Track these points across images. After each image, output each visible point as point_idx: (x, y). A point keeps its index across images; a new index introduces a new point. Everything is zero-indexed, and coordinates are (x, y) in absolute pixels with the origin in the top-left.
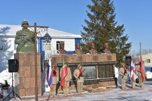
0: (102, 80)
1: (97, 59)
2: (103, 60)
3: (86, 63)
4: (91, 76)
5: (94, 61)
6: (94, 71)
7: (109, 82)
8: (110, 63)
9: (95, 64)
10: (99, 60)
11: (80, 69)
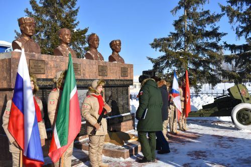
1: (106, 74)
2: (115, 74)
5: (101, 77)
8: (125, 83)
10: (108, 75)
11: (98, 95)
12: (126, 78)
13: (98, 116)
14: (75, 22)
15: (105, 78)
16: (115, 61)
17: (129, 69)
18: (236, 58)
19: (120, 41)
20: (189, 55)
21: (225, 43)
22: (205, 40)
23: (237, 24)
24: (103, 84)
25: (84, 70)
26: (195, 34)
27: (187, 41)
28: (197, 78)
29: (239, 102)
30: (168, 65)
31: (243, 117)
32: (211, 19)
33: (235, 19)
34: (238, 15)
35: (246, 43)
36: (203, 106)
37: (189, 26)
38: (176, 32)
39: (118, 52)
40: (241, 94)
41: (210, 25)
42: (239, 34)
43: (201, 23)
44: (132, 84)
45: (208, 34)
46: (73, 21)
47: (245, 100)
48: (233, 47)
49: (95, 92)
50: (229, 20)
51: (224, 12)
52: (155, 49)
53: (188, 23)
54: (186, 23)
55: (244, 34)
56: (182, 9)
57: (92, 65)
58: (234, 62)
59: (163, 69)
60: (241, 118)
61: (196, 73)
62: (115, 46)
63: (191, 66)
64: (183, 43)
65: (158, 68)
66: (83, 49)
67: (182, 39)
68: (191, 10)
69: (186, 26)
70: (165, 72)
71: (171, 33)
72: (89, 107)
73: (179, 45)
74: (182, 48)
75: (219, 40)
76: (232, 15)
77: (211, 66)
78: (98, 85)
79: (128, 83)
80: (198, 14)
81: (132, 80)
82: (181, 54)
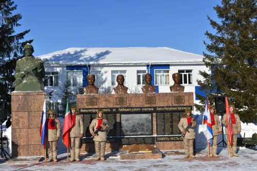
0: (163, 139)
1: (154, 102)
2: (166, 102)
3: (132, 108)
4: (142, 131)
5: (148, 106)
6: (147, 122)
7: (177, 143)
8: (180, 109)
9: (150, 109)
10: (157, 103)
12: (182, 105)
17: (186, 97)
25: (130, 101)
57: (139, 97)
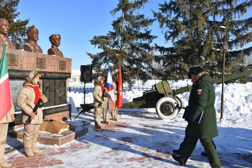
0: (51, 111)
1: (44, 66)
5: (39, 69)
7: (60, 114)
8: (63, 76)
10: (47, 67)
11: (35, 86)
12: (64, 71)
13: (33, 106)
14: (15, 13)
15: (43, 70)
16: (54, 54)
17: (67, 63)
18: (164, 59)
19: (59, 35)
20: (124, 53)
21: (156, 45)
22: (139, 41)
23: (166, 29)
24: (40, 75)
25: (21, 61)
26: (130, 35)
27: (124, 40)
28: (130, 74)
29: (162, 96)
30: (106, 61)
31: (165, 109)
32: (145, 23)
33: (165, 25)
34: (167, 22)
35: (172, 46)
36: (133, 99)
37: (126, 27)
38: (114, 31)
39: (57, 46)
40: (164, 89)
41: (144, 28)
42: (167, 38)
43: (136, 26)
44: (70, 77)
45: (142, 36)
46: (13, 11)
47: (168, 94)
48: (162, 49)
49: (32, 83)
50: (160, 25)
51: (156, 18)
52: (94, 45)
53: (125, 24)
54: (124, 25)
55: (171, 38)
56: (121, 11)
57: (31, 57)
58: (162, 62)
59: (101, 64)
60: (164, 109)
61: (130, 70)
62: (54, 40)
63: (126, 63)
64: (120, 42)
65: (97, 64)
66: (23, 41)
67: (119, 38)
68: (128, 13)
69: (123, 26)
70: (103, 67)
71: (110, 32)
72: (25, 97)
73: (116, 43)
74: (119, 47)
75: (151, 41)
76: (163, 21)
77: (143, 64)
78: (35, 77)
79: (66, 75)
80: (134, 17)
81: (70, 74)
82: (117, 52)
